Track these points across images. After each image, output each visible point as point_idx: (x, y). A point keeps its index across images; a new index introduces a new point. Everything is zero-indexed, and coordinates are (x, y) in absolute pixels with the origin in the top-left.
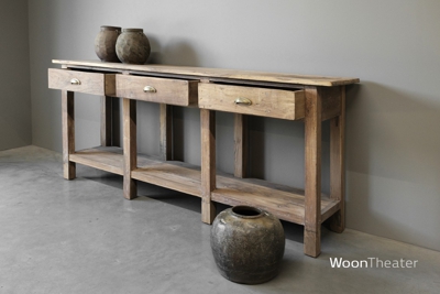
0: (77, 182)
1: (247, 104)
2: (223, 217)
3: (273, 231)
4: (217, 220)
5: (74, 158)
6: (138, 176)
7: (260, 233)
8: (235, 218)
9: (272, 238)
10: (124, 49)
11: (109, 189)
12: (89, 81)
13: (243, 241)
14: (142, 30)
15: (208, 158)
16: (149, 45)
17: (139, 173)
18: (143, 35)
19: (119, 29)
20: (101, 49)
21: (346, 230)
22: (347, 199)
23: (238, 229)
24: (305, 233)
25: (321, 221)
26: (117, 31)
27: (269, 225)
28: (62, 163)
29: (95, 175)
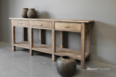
0: (16, 52)
1: (68, 27)
2: (60, 59)
3: (74, 62)
4: (58, 60)
5: (15, 45)
6: (34, 49)
7: (70, 63)
8: (63, 59)
9: (74, 64)
10: (30, 14)
11: (25, 53)
12: (25, 23)
13: (66, 66)
14: (34, 9)
15: (54, 43)
16: (36, 13)
17: (34, 48)
18: (35, 10)
19: (28, 9)
20: (23, 14)
21: (91, 61)
22: (91, 52)
23: (64, 62)
24: (81, 62)
25: (85, 59)
26: (27, 9)
27: (73, 61)
28: (12, 46)
29: (21, 49)
